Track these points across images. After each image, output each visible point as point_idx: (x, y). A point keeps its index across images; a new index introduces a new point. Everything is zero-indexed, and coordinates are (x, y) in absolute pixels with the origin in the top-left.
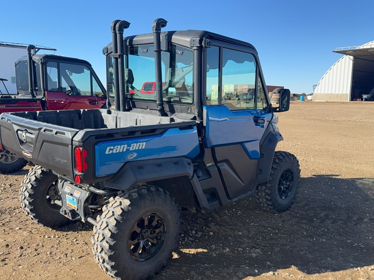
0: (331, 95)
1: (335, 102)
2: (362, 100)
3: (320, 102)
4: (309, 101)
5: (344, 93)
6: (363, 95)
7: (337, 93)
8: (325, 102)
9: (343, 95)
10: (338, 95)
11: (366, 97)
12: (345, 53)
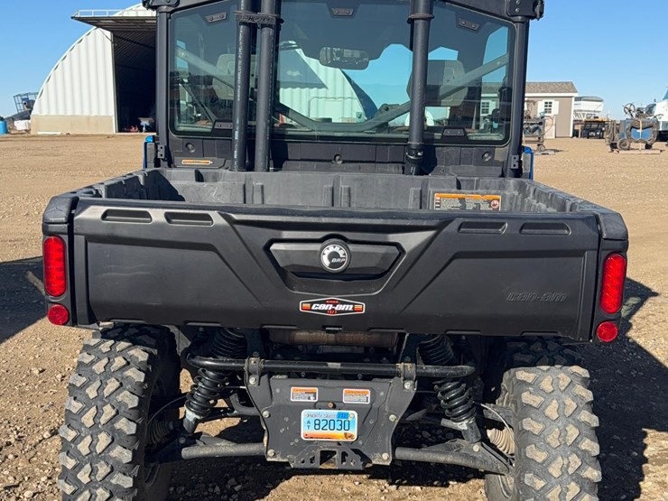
0: (74, 120)
1: (87, 136)
2: (141, 131)
3: (50, 136)
4: (21, 133)
5: (103, 113)
6: (141, 119)
7: (86, 113)
8: (61, 136)
9: (100, 120)
10: (88, 118)
11: (148, 124)
12: (96, 22)
